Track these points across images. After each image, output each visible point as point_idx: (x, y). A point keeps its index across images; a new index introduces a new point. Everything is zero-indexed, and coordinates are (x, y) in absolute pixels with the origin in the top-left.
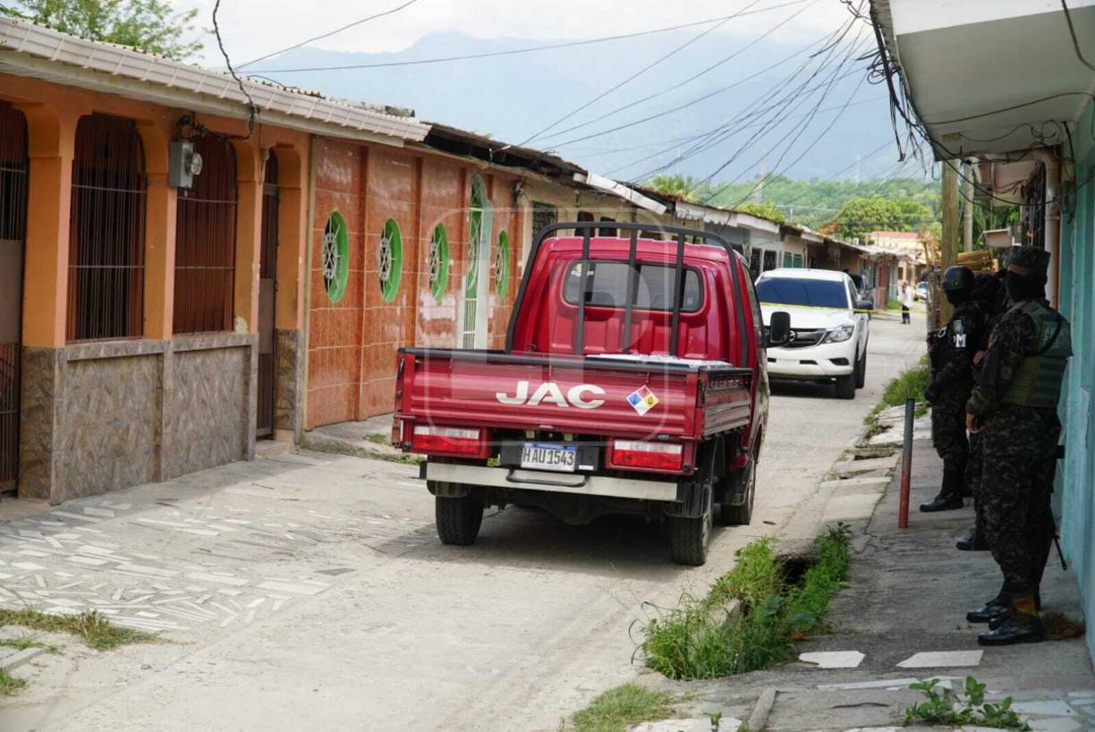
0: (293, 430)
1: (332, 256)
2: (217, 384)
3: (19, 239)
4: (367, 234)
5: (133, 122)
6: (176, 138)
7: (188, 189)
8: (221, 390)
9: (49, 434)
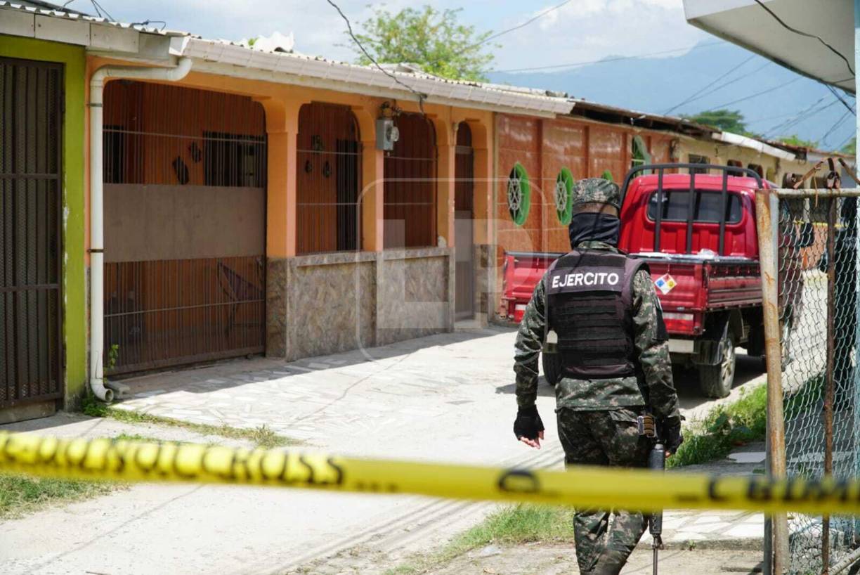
0: (487, 312)
1: (517, 195)
2: (422, 281)
3: (262, 187)
4: (543, 179)
5: (350, 107)
6: (381, 117)
7: (391, 152)
8: (425, 285)
9: (284, 315)
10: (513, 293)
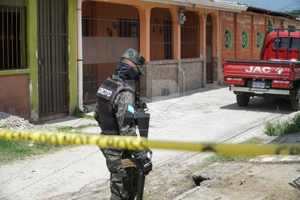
0: (217, 81)
1: (228, 39)
2: (194, 70)
3: (138, 37)
4: (237, 34)
5: (169, 9)
6: (179, 12)
7: (183, 25)
8: (195, 71)
9: (146, 82)
10: (226, 74)
